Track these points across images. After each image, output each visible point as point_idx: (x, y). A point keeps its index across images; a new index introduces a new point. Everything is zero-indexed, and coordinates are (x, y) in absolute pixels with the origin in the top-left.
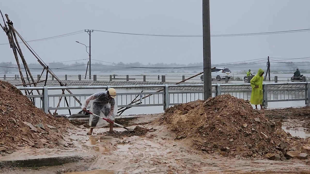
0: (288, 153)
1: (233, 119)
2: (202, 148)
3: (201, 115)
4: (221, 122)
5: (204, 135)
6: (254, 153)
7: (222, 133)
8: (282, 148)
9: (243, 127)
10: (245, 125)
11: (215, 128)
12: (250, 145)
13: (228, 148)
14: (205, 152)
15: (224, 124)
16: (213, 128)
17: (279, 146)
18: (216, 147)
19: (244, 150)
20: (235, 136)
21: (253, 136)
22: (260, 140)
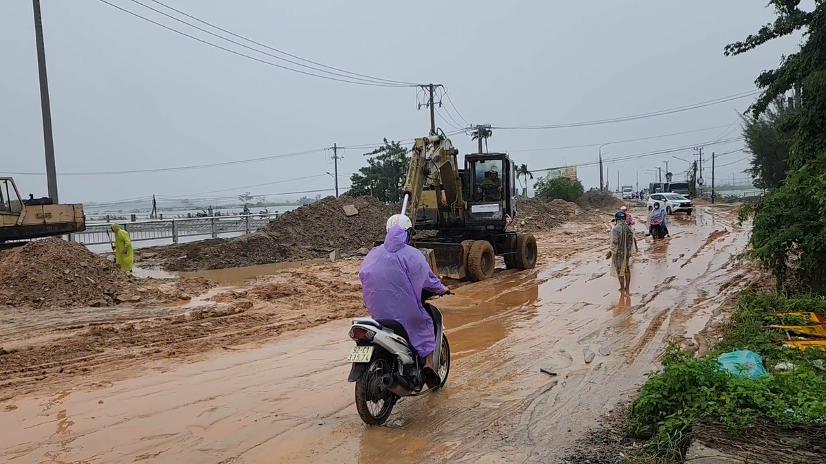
0: (119, 298)
1: (52, 265)
2: (7, 302)
3: (17, 263)
4: (34, 271)
5: (11, 286)
6: (74, 301)
7: (35, 282)
8: (111, 293)
9: (64, 274)
10: (67, 271)
11: (26, 277)
12: (72, 293)
13: (42, 299)
14: (10, 306)
15: (38, 272)
16: (23, 277)
17: (108, 291)
18: (26, 298)
19: (61, 299)
20: (52, 284)
21: (76, 283)
22: (84, 286)
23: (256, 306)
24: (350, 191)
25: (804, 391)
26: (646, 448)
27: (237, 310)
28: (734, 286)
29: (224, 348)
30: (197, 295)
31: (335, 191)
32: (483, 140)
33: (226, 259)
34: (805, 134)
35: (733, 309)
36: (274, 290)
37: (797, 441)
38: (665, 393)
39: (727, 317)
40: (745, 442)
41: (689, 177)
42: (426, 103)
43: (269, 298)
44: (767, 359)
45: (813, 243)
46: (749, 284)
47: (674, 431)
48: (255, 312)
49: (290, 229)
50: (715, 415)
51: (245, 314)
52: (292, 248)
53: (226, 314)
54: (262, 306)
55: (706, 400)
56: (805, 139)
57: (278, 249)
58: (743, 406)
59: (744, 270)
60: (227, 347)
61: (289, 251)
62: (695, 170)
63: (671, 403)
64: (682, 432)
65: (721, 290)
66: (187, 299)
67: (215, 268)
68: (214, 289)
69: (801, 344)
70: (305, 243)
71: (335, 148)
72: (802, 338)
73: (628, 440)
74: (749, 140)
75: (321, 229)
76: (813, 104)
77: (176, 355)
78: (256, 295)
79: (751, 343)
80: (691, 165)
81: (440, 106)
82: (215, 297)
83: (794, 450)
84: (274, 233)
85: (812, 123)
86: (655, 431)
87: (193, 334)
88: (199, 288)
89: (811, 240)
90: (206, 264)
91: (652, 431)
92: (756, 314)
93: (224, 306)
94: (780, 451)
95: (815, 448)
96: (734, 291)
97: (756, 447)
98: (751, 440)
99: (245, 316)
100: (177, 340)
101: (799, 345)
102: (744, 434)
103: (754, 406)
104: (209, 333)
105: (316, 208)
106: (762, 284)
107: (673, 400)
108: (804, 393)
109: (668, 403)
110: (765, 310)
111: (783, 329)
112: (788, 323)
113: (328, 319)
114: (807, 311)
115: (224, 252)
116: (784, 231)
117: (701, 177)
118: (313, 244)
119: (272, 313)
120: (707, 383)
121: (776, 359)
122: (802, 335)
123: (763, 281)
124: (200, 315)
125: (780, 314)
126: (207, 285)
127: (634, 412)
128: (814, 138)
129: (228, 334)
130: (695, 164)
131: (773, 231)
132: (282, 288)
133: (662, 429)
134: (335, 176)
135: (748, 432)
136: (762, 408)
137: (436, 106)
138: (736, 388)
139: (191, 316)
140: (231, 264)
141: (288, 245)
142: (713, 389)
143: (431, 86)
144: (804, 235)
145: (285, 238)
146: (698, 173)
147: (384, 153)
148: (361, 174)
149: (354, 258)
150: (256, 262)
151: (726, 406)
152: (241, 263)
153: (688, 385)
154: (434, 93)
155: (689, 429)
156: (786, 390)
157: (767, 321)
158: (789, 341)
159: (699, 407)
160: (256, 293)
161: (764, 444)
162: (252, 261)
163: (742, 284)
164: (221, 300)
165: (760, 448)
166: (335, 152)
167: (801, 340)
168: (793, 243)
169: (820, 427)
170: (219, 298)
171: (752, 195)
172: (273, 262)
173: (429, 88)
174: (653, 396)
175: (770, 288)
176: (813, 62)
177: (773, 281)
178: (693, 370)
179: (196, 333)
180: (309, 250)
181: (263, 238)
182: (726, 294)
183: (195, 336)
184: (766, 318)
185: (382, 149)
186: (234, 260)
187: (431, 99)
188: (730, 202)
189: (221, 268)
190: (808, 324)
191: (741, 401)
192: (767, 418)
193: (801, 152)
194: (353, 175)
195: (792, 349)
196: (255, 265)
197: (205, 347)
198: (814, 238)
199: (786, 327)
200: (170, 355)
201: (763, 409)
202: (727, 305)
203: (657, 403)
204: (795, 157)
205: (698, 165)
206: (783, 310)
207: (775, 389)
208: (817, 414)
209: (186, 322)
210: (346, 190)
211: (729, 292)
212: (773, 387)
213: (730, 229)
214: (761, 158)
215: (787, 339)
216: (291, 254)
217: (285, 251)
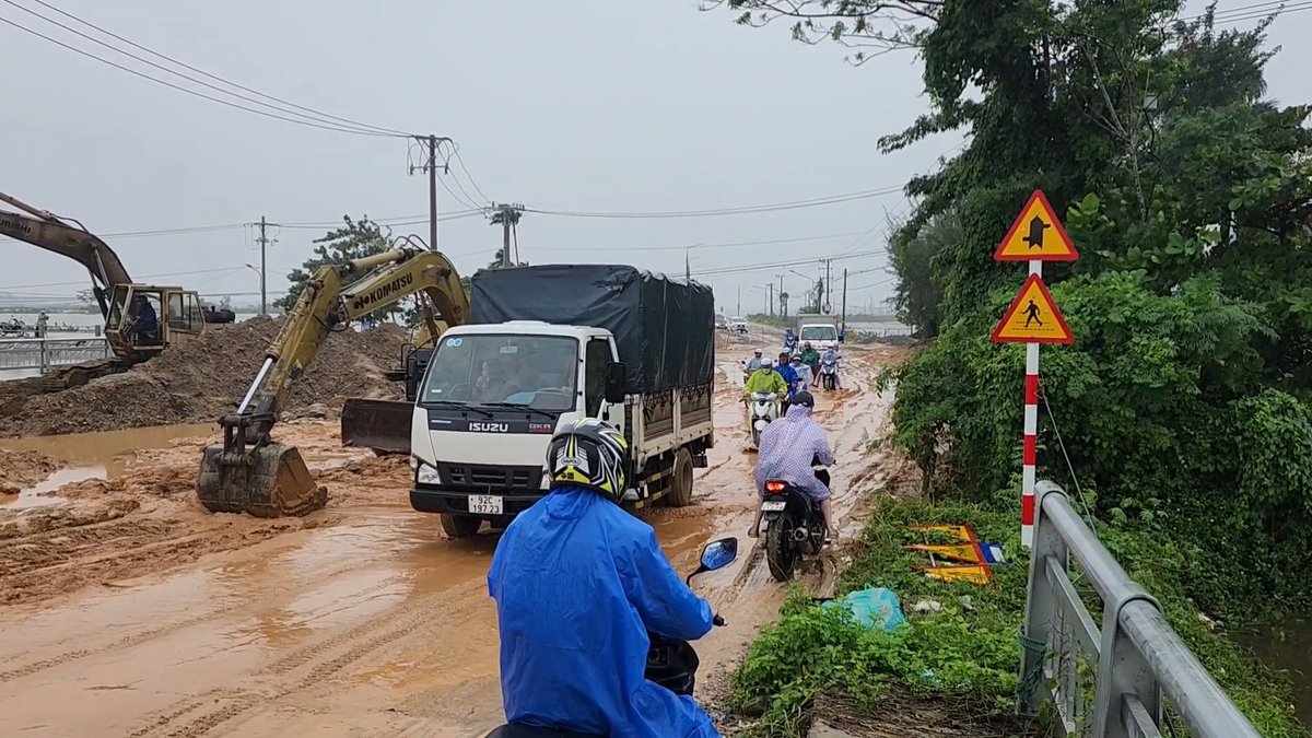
23: (145, 507)
24: (288, 298)
25: (946, 646)
26: (755, 729)
27: (112, 513)
28: (868, 479)
29: (106, 584)
30: (31, 484)
31: (261, 296)
32: (511, 228)
33: (74, 418)
34: (963, 272)
35: (866, 516)
36: (173, 478)
37: (933, 714)
38: (782, 654)
39: (858, 528)
40: (876, 719)
41: (812, 302)
42: (423, 165)
43: (164, 492)
44: (906, 596)
45: (968, 427)
46: (888, 478)
47: (791, 705)
48: (144, 516)
49: (191, 368)
50: (842, 685)
51: (126, 520)
52: (196, 400)
53: (92, 522)
54: (155, 506)
55: (831, 662)
56: (963, 278)
57: (169, 401)
58: (875, 670)
59: (881, 455)
60: (109, 582)
61: (190, 405)
62: (820, 292)
63: (789, 667)
64: (802, 707)
65: (851, 486)
66: (13, 492)
67: (55, 433)
68: (59, 472)
69: (947, 573)
70: (217, 392)
71: (263, 225)
72: (949, 564)
73: (732, 718)
74: (894, 256)
75: (245, 369)
76: (974, 232)
77: (22, 599)
78: (143, 487)
79: (886, 572)
80: (815, 285)
81: (446, 172)
82: (65, 488)
83: (930, 726)
84: (162, 375)
85: (972, 257)
86: (767, 704)
87: (39, 558)
88: (31, 471)
89: (966, 422)
90: (39, 425)
91: (763, 705)
92: (894, 529)
93: (85, 506)
94: (915, 729)
95: (954, 722)
96: (867, 488)
97: (888, 725)
98: (883, 717)
99: (125, 525)
100: (12, 570)
101: (944, 574)
102: (875, 709)
103: (889, 670)
104: (68, 555)
105: (238, 335)
106: (903, 478)
107: (791, 663)
108: (946, 649)
109: (784, 666)
110: (906, 524)
111: (927, 552)
112: (933, 542)
113: (272, 531)
114: (957, 524)
115: (71, 405)
116: (932, 409)
117: (828, 303)
118: (233, 395)
119: (173, 518)
120: (833, 639)
121: (916, 593)
122: (950, 559)
123: (904, 473)
124: (46, 523)
125: (925, 529)
126: (46, 466)
127: (740, 679)
128: (974, 278)
129: (103, 557)
130: (821, 284)
131: (920, 408)
132: (186, 475)
133: (777, 704)
134: (261, 271)
135: (880, 705)
136: (897, 671)
137: (440, 171)
138: (868, 645)
139: (30, 525)
140: (84, 427)
141: (187, 395)
142: (840, 647)
143: (432, 139)
144: (958, 416)
145: (183, 384)
146: (824, 295)
147: (347, 239)
148: (306, 271)
149: (304, 420)
150: (130, 423)
151: (855, 671)
152: (102, 425)
153: (809, 643)
154: (436, 150)
155: (809, 705)
156: (925, 645)
157: (908, 539)
158: (932, 567)
159: (822, 673)
160: (141, 483)
161: (897, 721)
162: (123, 422)
163: (878, 476)
164: (77, 495)
165: (893, 726)
166: (263, 230)
167: (947, 567)
168: (944, 425)
169: (961, 695)
170: (75, 491)
171: (895, 333)
172: (160, 424)
173: (428, 142)
174: (766, 657)
175: (914, 483)
176: (975, 174)
177: (918, 474)
178: (816, 622)
179: (45, 557)
180: (225, 404)
181: (143, 383)
182: (857, 492)
183: (43, 562)
184: (907, 535)
185: (342, 233)
186: (89, 420)
187: (432, 160)
188: (867, 342)
189: (65, 432)
190: (957, 544)
191: (873, 663)
192: (902, 685)
193: (957, 296)
194: (292, 272)
195: (936, 580)
196: (128, 429)
197: (72, 584)
198: (969, 420)
199: (931, 548)
200: (11, 599)
201: (899, 674)
202: (859, 510)
203: (771, 667)
204: (951, 303)
205: (825, 286)
206: (927, 522)
207: (913, 644)
208: (958, 678)
209: (21, 536)
210: (281, 297)
211: (861, 489)
212: (911, 641)
213: (865, 388)
214: (909, 284)
215: (931, 564)
216: (193, 411)
217: (182, 405)
